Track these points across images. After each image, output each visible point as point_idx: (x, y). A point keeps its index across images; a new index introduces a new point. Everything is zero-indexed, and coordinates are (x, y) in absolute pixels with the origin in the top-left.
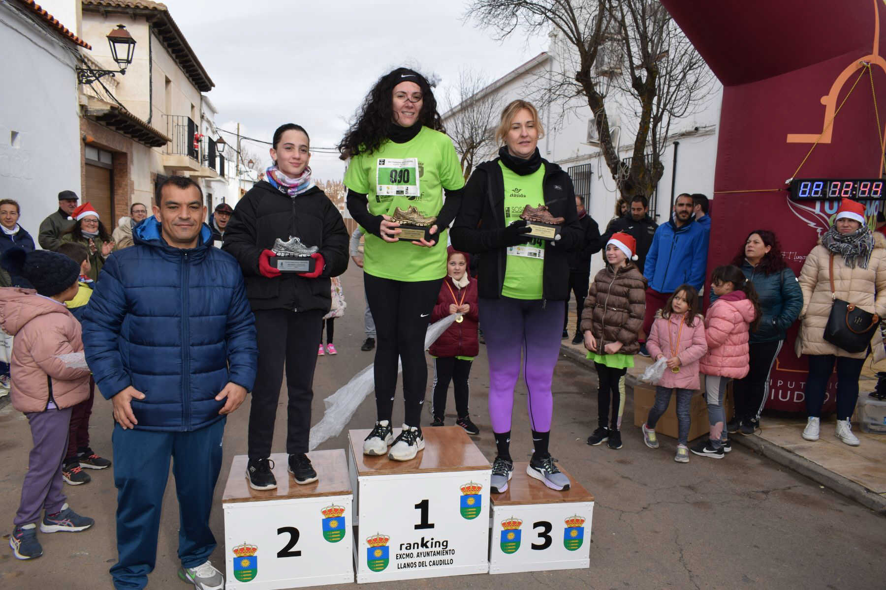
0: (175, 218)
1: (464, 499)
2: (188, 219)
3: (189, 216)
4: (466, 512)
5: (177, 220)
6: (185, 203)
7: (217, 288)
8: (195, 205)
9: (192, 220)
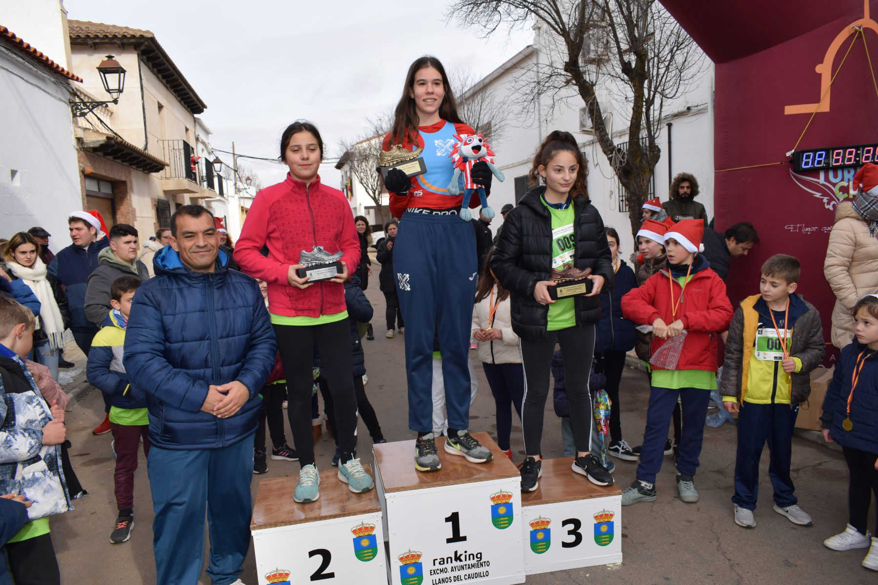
0: (192, 245)
1: (494, 509)
2: (206, 246)
3: (206, 243)
4: (498, 521)
5: (194, 249)
6: (201, 232)
7: (239, 309)
8: (210, 232)
9: (209, 246)
